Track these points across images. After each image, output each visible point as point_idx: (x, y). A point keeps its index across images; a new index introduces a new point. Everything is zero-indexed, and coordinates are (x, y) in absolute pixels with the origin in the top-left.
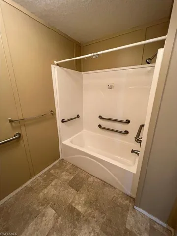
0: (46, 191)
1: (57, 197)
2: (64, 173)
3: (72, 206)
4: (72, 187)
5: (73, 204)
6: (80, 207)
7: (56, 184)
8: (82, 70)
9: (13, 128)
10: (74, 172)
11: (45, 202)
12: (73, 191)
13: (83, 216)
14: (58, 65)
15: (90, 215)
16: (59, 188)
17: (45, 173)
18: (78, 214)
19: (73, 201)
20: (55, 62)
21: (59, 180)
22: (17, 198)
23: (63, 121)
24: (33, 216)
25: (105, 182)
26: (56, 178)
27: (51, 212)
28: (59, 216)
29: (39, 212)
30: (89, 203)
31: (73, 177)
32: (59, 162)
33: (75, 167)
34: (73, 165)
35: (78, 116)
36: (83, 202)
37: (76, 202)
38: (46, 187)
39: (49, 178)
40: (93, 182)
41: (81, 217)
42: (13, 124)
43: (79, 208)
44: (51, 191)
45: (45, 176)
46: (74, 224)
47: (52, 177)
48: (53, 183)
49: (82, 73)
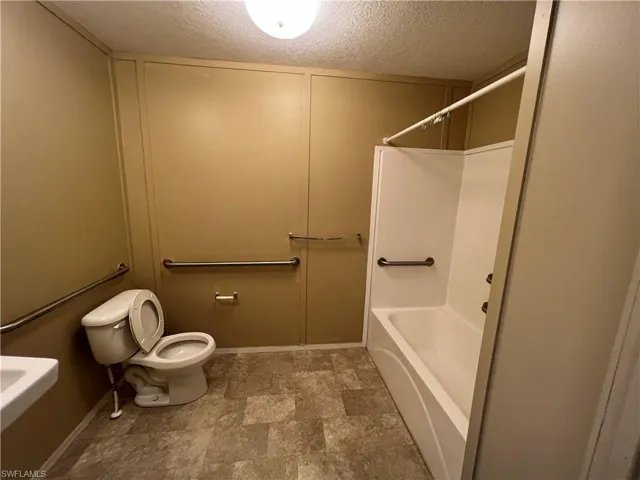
0: (305, 375)
1: (313, 395)
2: (349, 371)
3: (321, 424)
4: (345, 402)
5: (325, 425)
6: (331, 437)
7: (324, 377)
8: (466, 146)
9: (293, 248)
10: (369, 382)
11: (294, 387)
12: (340, 407)
13: (325, 454)
14: (391, 144)
15: (336, 462)
16: (324, 384)
17: (322, 352)
18: (321, 443)
19: (327, 420)
20: (385, 140)
21: (334, 375)
22: (272, 356)
23: (381, 262)
24: (271, 390)
25: (418, 449)
26: (331, 368)
27: (290, 405)
28: (296, 418)
29: (279, 392)
30: (350, 448)
31: (359, 388)
32: (356, 349)
33: (377, 376)
34: (376, 370)
35: (430, 262)
36: (343, 437)
37: (332, 425)
38: (310, 370)
39: (322, 361)
40: (392, 428)
41: (322, 451)
42: (294, 243)
43: (329, 438)
44: (311, 380)
45: (320, 355)
46: (305, 446)
47: (327, 364)
48: (321, 373)
49: (466, 152)
